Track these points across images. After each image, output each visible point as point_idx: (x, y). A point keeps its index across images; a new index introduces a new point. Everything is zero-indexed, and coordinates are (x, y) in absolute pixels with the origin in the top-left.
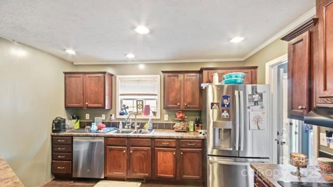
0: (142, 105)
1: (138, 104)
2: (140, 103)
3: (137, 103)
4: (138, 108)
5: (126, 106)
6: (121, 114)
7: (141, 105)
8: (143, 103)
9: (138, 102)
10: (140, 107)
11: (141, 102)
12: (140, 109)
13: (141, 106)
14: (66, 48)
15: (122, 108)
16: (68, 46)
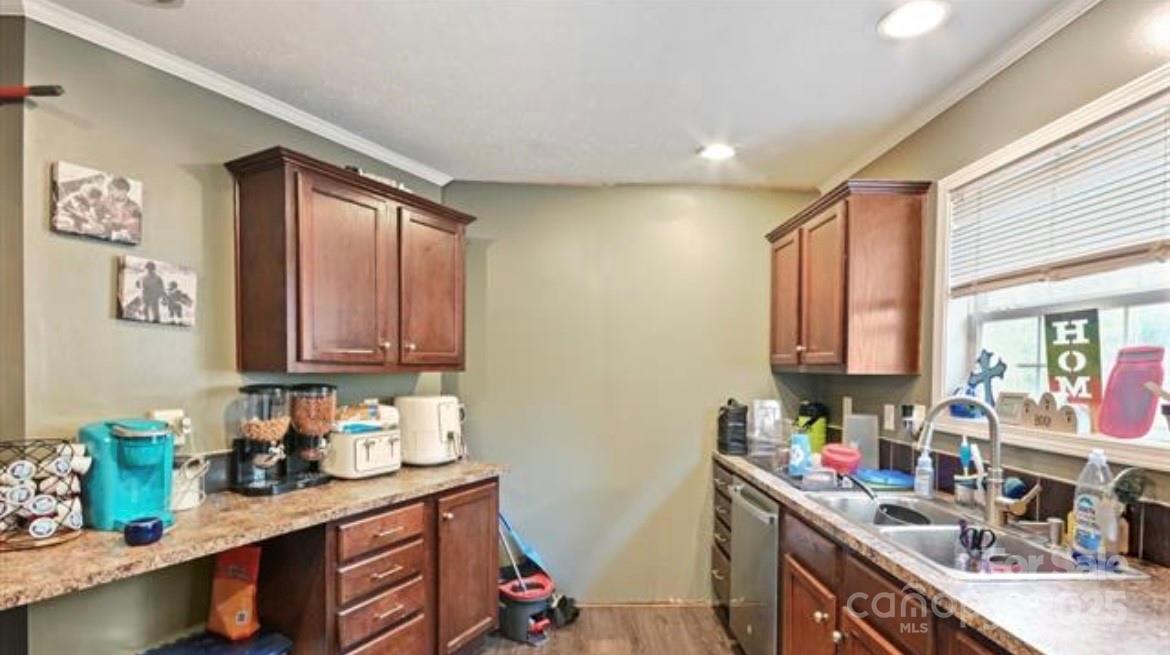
0: (1092, 351)
1: (1061, 340)
2: (1070, 337)
3: (1051, 334)
4: (1063, 373)
5: (993, 362)
6: (959, 410)
7: (1081, 348)
8: (1092, 331)
9: (1060, 327)
10: (1072, 361)
11: (1080, 324)
12: (1072, 378)
13: (1081, 361)
14: (703, 143)
15: (972, 375)
16: (712, 134)
